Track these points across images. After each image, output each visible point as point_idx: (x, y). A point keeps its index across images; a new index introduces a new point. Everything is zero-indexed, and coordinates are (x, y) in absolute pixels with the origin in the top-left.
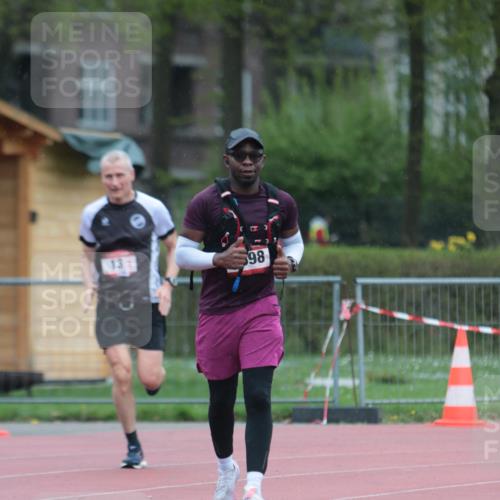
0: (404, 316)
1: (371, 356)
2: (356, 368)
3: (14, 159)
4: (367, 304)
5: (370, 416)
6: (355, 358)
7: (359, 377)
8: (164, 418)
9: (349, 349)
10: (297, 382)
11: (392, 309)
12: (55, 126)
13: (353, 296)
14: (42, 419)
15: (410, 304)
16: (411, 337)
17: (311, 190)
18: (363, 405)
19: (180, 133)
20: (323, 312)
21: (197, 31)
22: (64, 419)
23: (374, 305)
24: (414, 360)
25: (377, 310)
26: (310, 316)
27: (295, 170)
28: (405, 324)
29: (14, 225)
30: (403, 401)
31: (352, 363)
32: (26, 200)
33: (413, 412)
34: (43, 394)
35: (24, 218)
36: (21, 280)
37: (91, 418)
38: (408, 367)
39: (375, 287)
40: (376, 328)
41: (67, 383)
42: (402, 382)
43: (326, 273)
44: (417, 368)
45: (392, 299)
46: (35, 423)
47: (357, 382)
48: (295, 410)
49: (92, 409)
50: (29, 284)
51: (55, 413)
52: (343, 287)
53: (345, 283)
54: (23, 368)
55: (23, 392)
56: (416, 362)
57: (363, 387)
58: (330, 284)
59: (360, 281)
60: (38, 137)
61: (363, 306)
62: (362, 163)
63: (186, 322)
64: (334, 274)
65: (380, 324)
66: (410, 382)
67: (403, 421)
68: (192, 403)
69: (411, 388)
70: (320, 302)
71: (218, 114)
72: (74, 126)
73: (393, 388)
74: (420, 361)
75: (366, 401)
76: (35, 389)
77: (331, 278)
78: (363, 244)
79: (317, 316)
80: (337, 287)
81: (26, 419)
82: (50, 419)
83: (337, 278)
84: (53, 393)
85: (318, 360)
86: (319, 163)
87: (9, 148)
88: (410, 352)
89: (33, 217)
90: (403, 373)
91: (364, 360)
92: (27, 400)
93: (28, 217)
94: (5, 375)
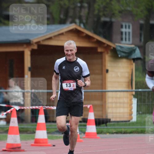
3: (101, 53)
12: (114, 43)
14: (109, 133)
22: (117, 133)
29: (102, 74)
32: (105, 66)
34: (110, 125)
35: (104, 71)
37: (125, 133)
41: (118, 122)
46: (108, 134)
49: (125, 130)
50: (105, 92)
51: (114, 131)
54: (104, 117)
60: (108, 46)
72: (120, 43)
76: (108, 124)
81: (105, 133)
82: (113, 133)
84: (114, 125)
87: (99, 50)
89: (107, 71)
92: (106, 127)
93: (106, 71)
94: (99, 119)
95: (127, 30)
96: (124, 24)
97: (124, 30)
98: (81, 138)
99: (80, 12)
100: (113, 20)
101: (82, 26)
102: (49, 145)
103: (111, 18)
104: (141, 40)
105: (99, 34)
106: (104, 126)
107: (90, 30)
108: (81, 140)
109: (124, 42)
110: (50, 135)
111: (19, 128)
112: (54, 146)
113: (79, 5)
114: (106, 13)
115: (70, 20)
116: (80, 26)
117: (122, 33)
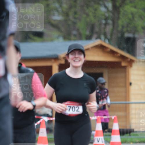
3: (125, 67)
14: (133, 142)
22: (140, 142)
29: (125, 86)
32: (129, 79)
34: (134, 135)
35: (128, 84)
36: (127, 102)
46: (132, 144)
50: (129, 103)
51: (137, 141)
54: (128, 128)
55: (128, 135)
76: (132, 134)
81: (129, 143)
82: (136, 143)
84: (137, 135)
87: (123, 64)
89: (131, 84)
93: (129, 84)
94: (123, 130)
99: (105, 28)
100: (137, 36)
101: (107, 41)
103: (134, 34)
105: (123, 49)
106: (128, 136)
107: (114, 46)
111: (48, 138)
113: (104, 22)
114: (129, 29)
115: (95, 36)
116: (105, 42)
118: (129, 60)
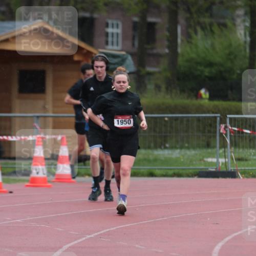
0: (248, 131)
1: (233, 148)
2: (226, 154)
4: (231, 126)
5: (232, 175)
6: (226, 150)
7: (228, 158)
8: (143, 175)
9: (224, 145)
10: (200, 160)
11: (242, 129)
12: (97, 48)
13: (225, 123)
15: (250, 126)
16: (250, 140)
17: (206, 77)
18: (230, 170)
19: (150, 52)
20: (212, 130)
21: (157, 7)
23: (234, 127)
24: (251, 150)
25: (236, 129)
26: (206, 131)
27: (199, 68)
28: (248, 135)
30: (246, 168)
31: (225, 152)
33: (251, 173)
38: (249, 154)
39: (235, 119)
40: (235, 136)
42: (246, 160)
43: (213, 113)
44: (253, 154)
45: (242, 124)
47: (227, 160)
48: (200, 172)
52: (221, 119)
53: (222, 117)
56: (252, 151)
57: (230, 162)
58: (216, 118)
59: (228, 116)
61: (230, 127)
62: (229, 64)
63: (152, 134)
64: (216, 113)
65: (237, 135)
66: (250, 160)
67: (247, 177)
68: (156, 169)
69: (250, 163)
70: (211, 125)
71: (166, 43)
72: (104, 49)
73: (242, 163)
74: (254, 151)
75: (231, 168)
76: (87, 162)
77: (216, 115)
78: (229, 100)
79: (209, 132)
80: (218, 119)
81: (83, 175)
83: (219, 115)
85: (210, 150)
86: (210, 64)
87: (76, 58)
88: (250, 147)
90: (247, 156)
91: (230, 150)
92: (84, 167)
95: (115, 30)
96: (110, 22)
97: (110, 30)
98: (49, 182)
100: (96, 16)
102: (4, 192)
103: (92, 12)
104: (133, 45)
106: (81, 166)
108: (49, 184)
109: (110, 47)
110: (5, 177)
112: (11, 192)
117: (107, 34)
118: (85, 51)
